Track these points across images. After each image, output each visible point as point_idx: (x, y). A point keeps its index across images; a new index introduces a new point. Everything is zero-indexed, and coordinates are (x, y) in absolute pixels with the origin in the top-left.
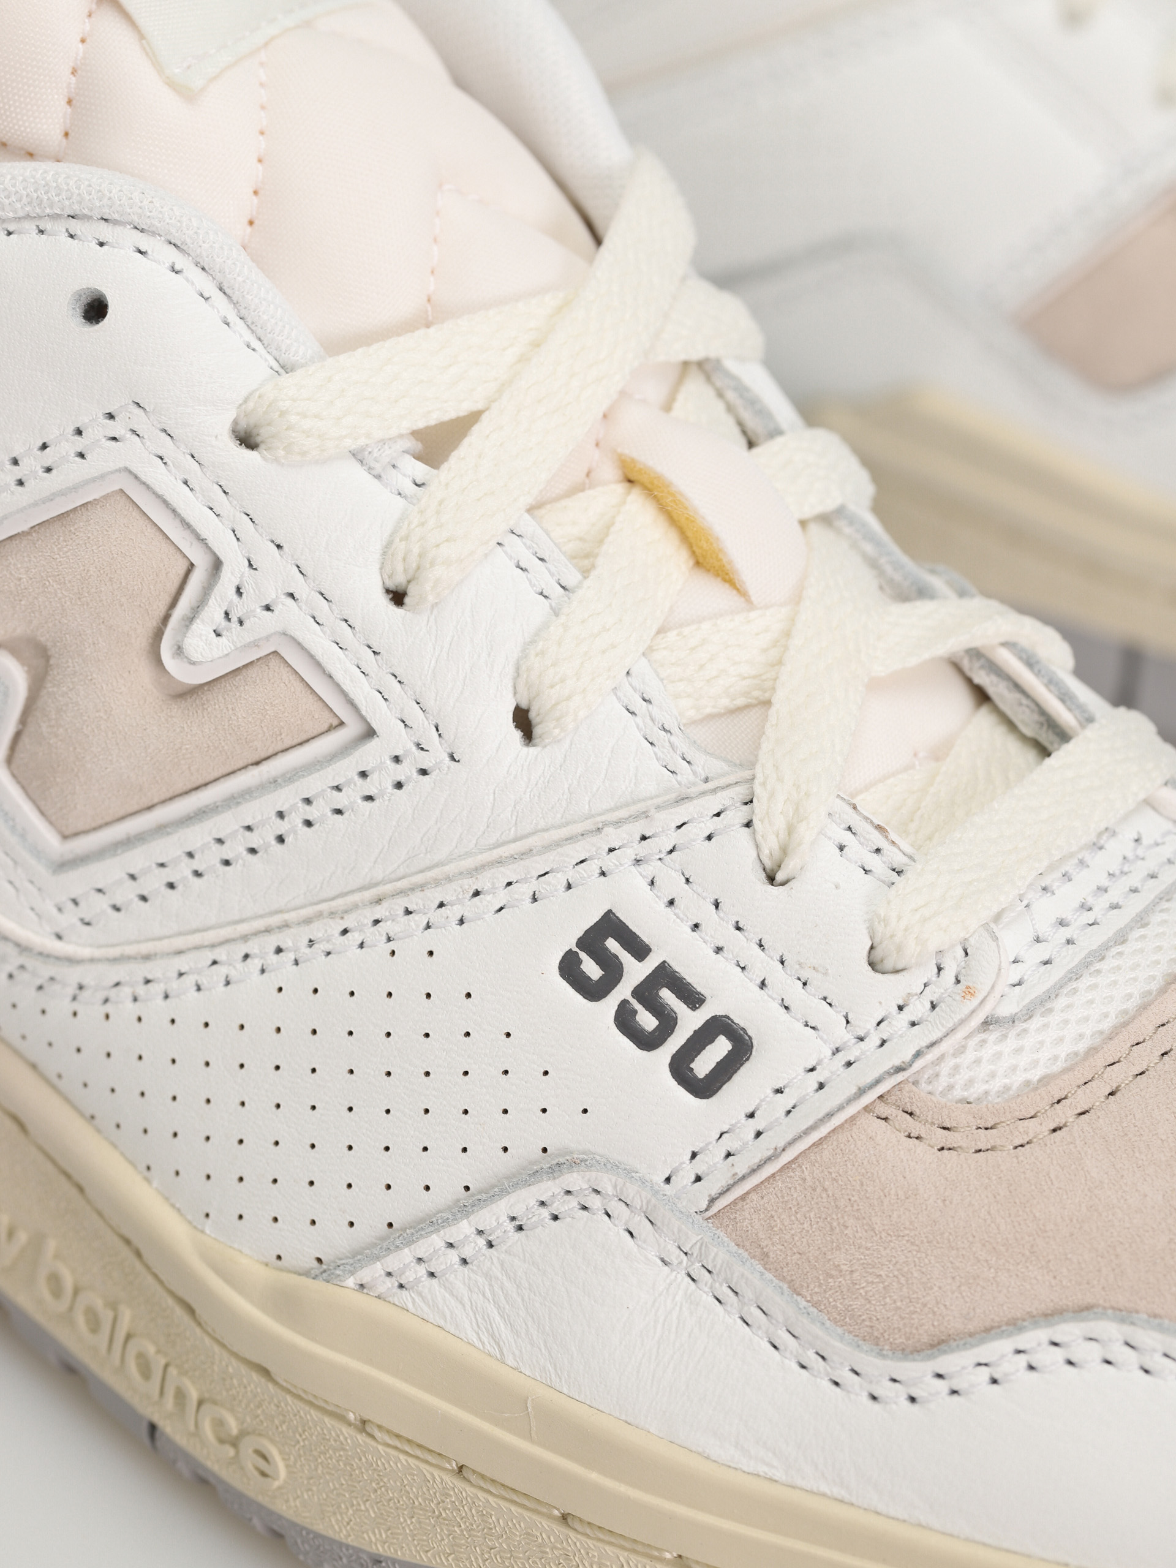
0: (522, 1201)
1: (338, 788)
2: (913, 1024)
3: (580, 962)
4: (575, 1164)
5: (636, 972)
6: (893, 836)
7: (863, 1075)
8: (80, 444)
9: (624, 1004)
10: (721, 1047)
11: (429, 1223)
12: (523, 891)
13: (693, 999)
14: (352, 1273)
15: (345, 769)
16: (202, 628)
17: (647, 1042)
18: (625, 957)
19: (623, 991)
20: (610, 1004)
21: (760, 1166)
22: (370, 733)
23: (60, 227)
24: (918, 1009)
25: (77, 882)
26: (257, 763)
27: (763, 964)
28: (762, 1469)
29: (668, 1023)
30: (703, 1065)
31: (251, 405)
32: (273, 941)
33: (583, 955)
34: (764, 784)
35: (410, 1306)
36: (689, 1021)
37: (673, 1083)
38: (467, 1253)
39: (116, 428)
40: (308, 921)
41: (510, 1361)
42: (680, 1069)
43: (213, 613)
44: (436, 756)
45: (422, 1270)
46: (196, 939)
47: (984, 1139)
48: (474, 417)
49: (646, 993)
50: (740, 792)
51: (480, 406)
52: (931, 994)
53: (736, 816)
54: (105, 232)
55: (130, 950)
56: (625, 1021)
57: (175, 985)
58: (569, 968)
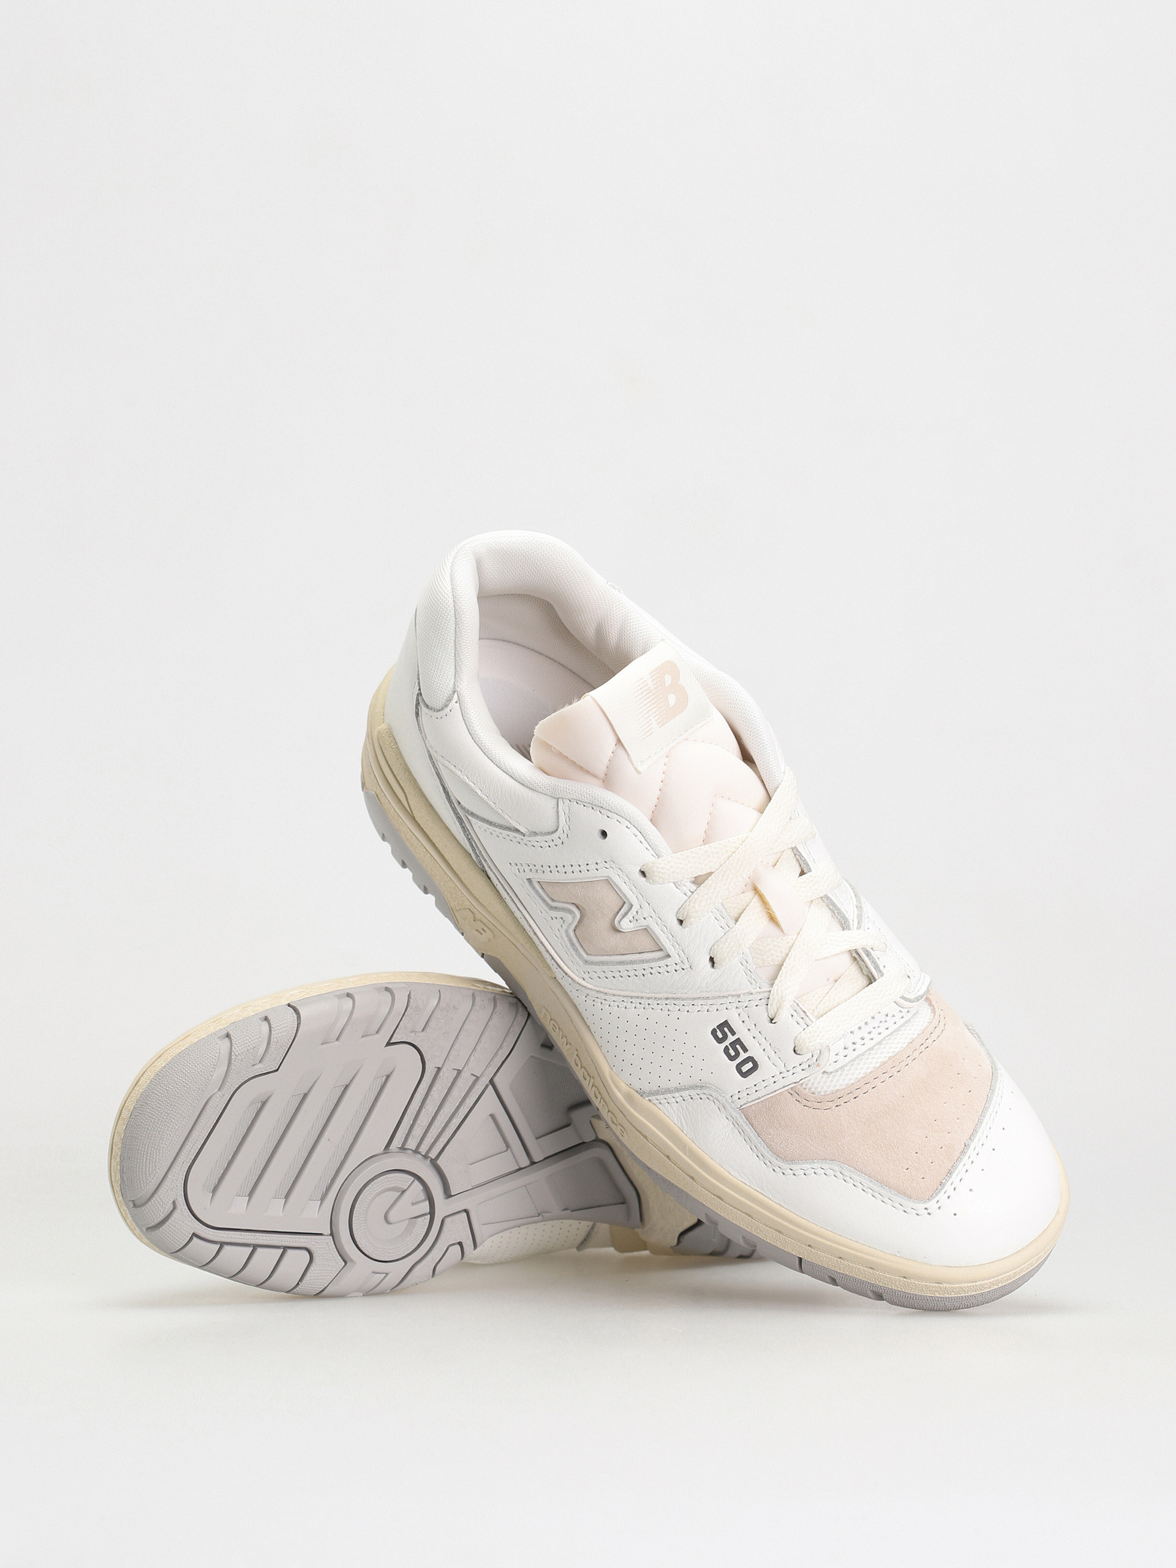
0: (693, 1093)
1: (660, 967)
2: (803, 1070)
3: (717, 1032)
4: (706, 1087)
5: (731, 1038)
6: (808, 1014)
7: (786, 1082)
8: (597, 867)
9: (727, 1046)
10: (750, 1065)
11: (668, 1091)
12: (706, 1008)
13: (745, 1050)
14: (648, 1097)
15: (662, 963)
16: (626, 920)
17: (732, 1058)
18: (729, 1034)
19: (727, 1043)
20: (723, 1045)
21: (754, 1100)
22: (669, 956)
23: (598, 809)
24: (805, 1066)
25: (589, 968)
26: (640, 953)
27: (766, 1045)
28: (743, 1180)
29: (737, 1054)
30: (745, 1069)
31: (644, 867)
32: (639, 1000)
33: (718, 1030)
34: (772, 995)
35: (662, 1109)
36: (743, 1056)
37: (736, 1072)
38: (678, 1100)
39: (607, 865)
40: (648, 998)
41: (685, 1132)
42: (739, 1068)
43: (630, 916)
44: (686, 966)
45: (666, 1101)
46: (619, 993)
47: (817, 1105)
48: (710, 874)
49: (733, 1044)
50: (766, 994)
51: (713, 871)
52: (810, 1063)
53: (764, 1001)
54: (610, 814)
55: (602, 990)
56: (726, 1050)
57: (612, 1003)
58: (714, 1032)
